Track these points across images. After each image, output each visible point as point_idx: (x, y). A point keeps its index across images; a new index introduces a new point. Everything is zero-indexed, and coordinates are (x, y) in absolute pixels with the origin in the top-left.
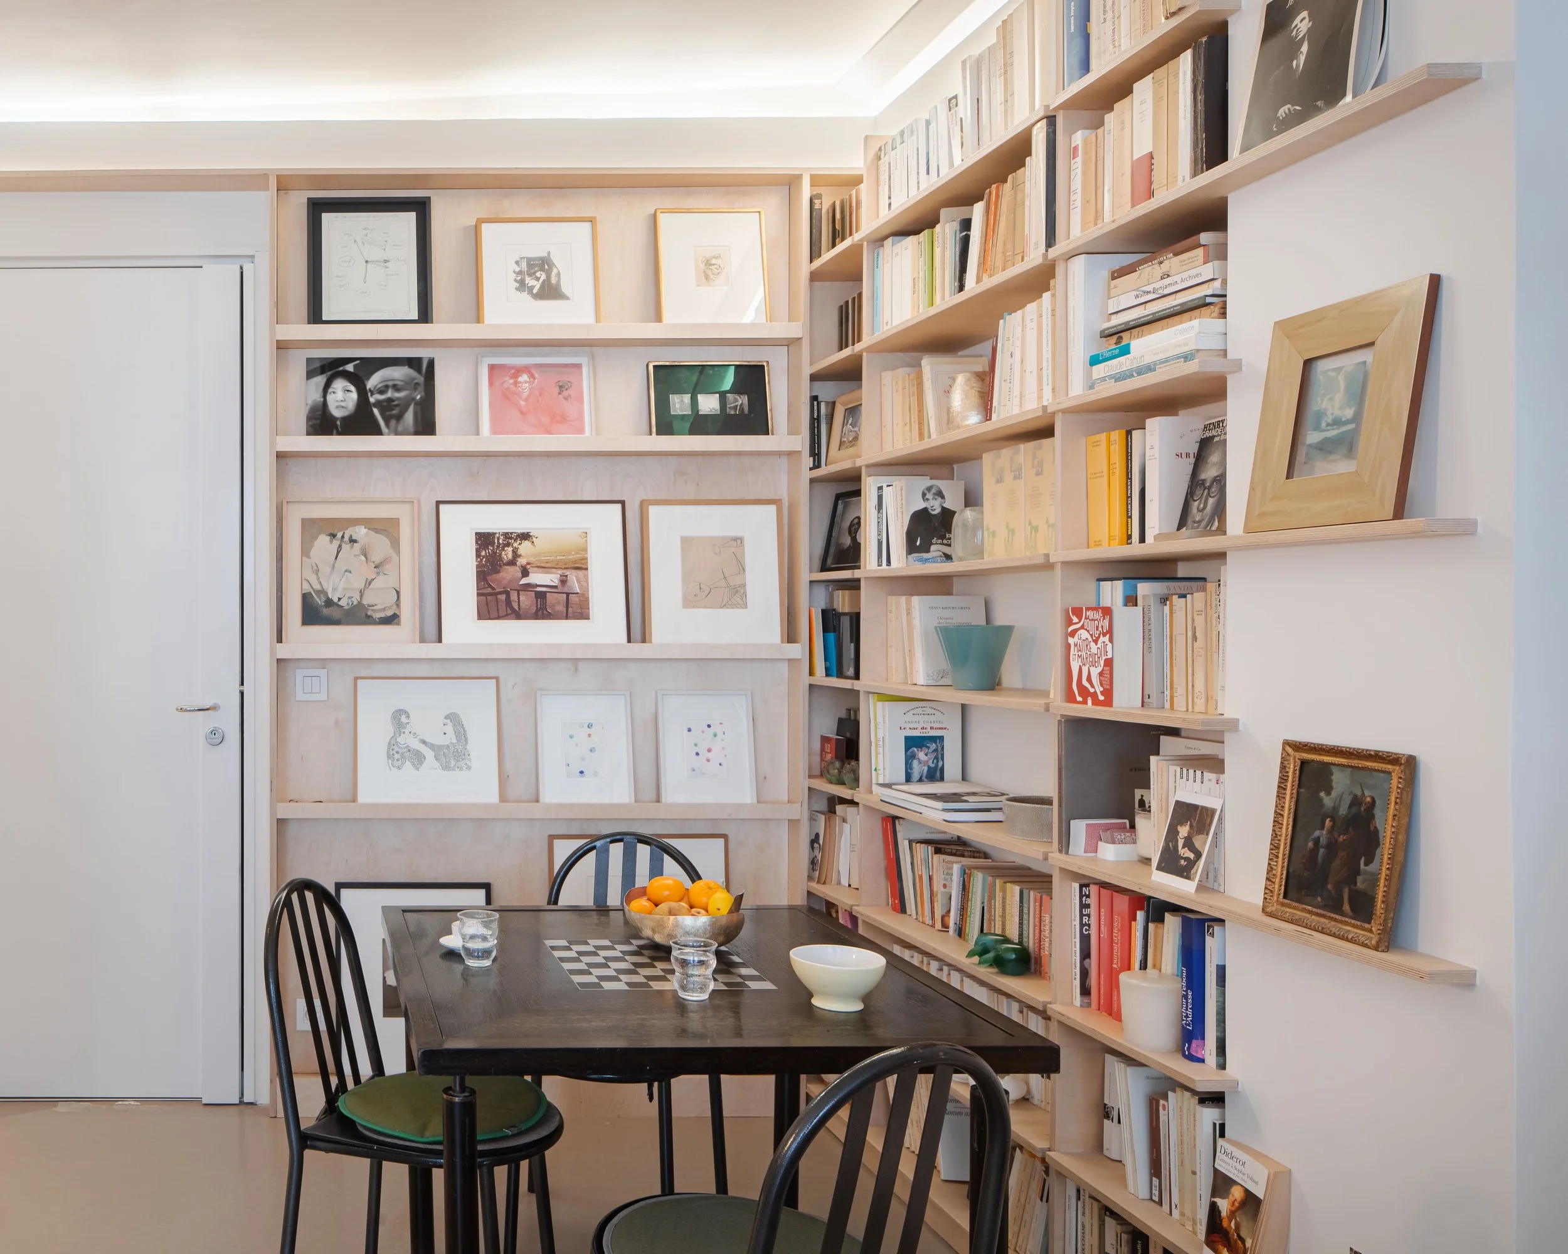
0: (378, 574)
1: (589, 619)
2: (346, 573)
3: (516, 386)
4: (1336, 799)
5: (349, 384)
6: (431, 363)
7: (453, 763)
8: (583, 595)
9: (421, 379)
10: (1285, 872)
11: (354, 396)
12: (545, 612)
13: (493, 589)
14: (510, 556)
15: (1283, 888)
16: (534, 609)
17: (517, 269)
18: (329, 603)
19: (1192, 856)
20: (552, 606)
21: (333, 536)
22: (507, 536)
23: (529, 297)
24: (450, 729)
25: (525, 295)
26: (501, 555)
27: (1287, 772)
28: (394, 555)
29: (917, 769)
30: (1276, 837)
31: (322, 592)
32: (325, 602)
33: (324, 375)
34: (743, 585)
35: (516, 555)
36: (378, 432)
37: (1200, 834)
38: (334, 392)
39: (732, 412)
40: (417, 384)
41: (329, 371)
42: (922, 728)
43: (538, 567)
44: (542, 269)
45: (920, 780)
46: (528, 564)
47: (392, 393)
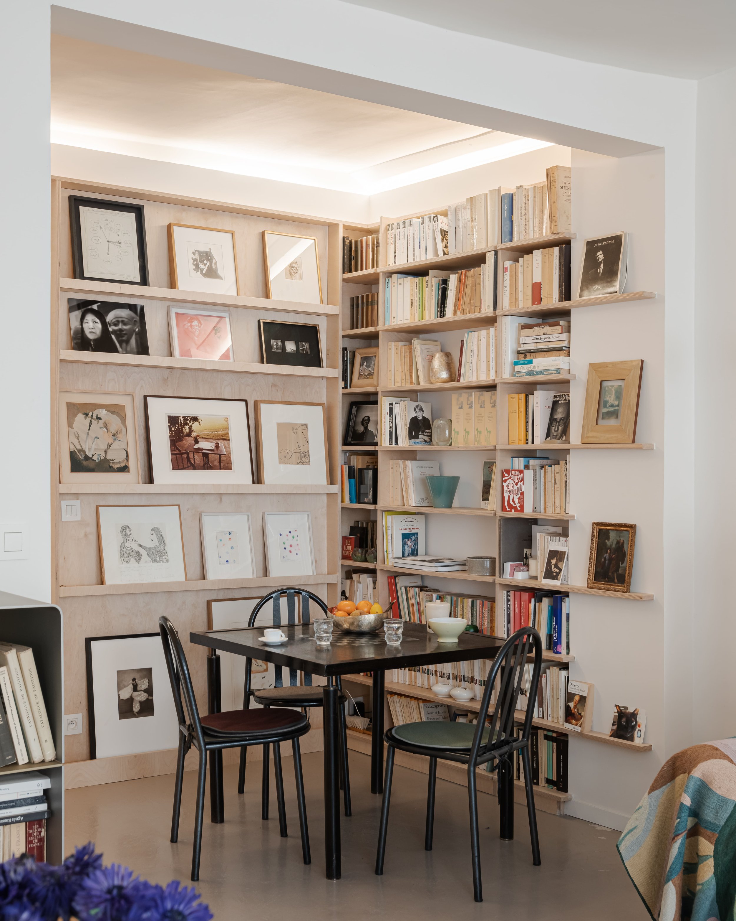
0: (115, 440)
1: (232, 470)
2: (96, 439)
3: (191, 328)
5: (96, 318)
6: (142, 308)
7: (158, 558)
8: (228, 455)
9: (137, 318)
11: (99, 326)
12: (208, 465)
13: (180, 451)
14: (188, 431)
16: (202, 463)
17: (194, 257)
18: (87, 458)
19: (558, 571)
20: (212, 462)
21: (86, 415)
22: (185, 418)
23: (201, 275)
24: (154, 537)
25: (199, 274)
26: (182, 430)
28: (123, 428)
29: (408, 550)
31: (82, 451)
32: (84, 457)
33: (80, 311)
34: (308, 452)
35: (191, 430)
36: (114, 350)
37: (560, 562)
38: (87, 323)
39: (302, 352)
40: (135, 321)
41: (83, 308)
42: (409, 529)
43: (203, 438)
44: (207, 259)
45: (408, 556)
46: (198, 436)
47: (122, 326)
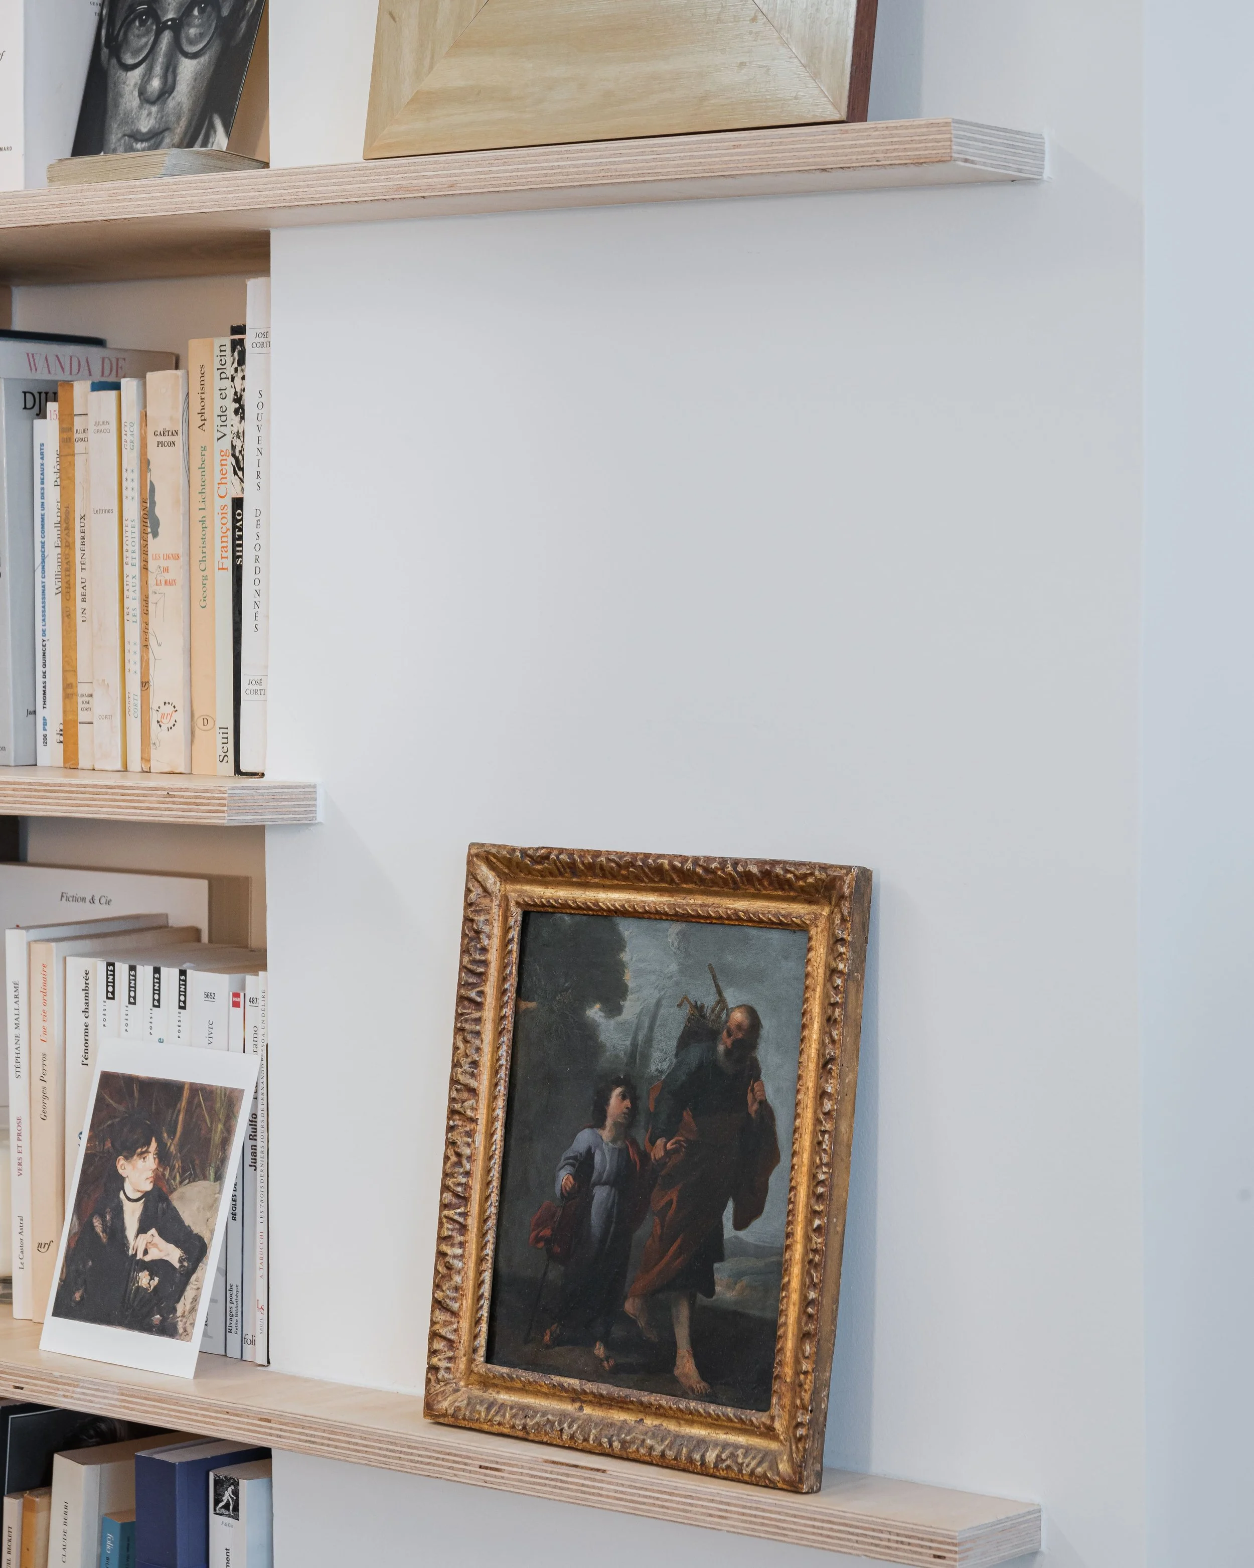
4: (638, 1028)
10: (487, 1276)
15: (484, 1327)
19: (173, 1254)
27: (484, 950)
30: (459, 1164)
37: (193, 1178)
